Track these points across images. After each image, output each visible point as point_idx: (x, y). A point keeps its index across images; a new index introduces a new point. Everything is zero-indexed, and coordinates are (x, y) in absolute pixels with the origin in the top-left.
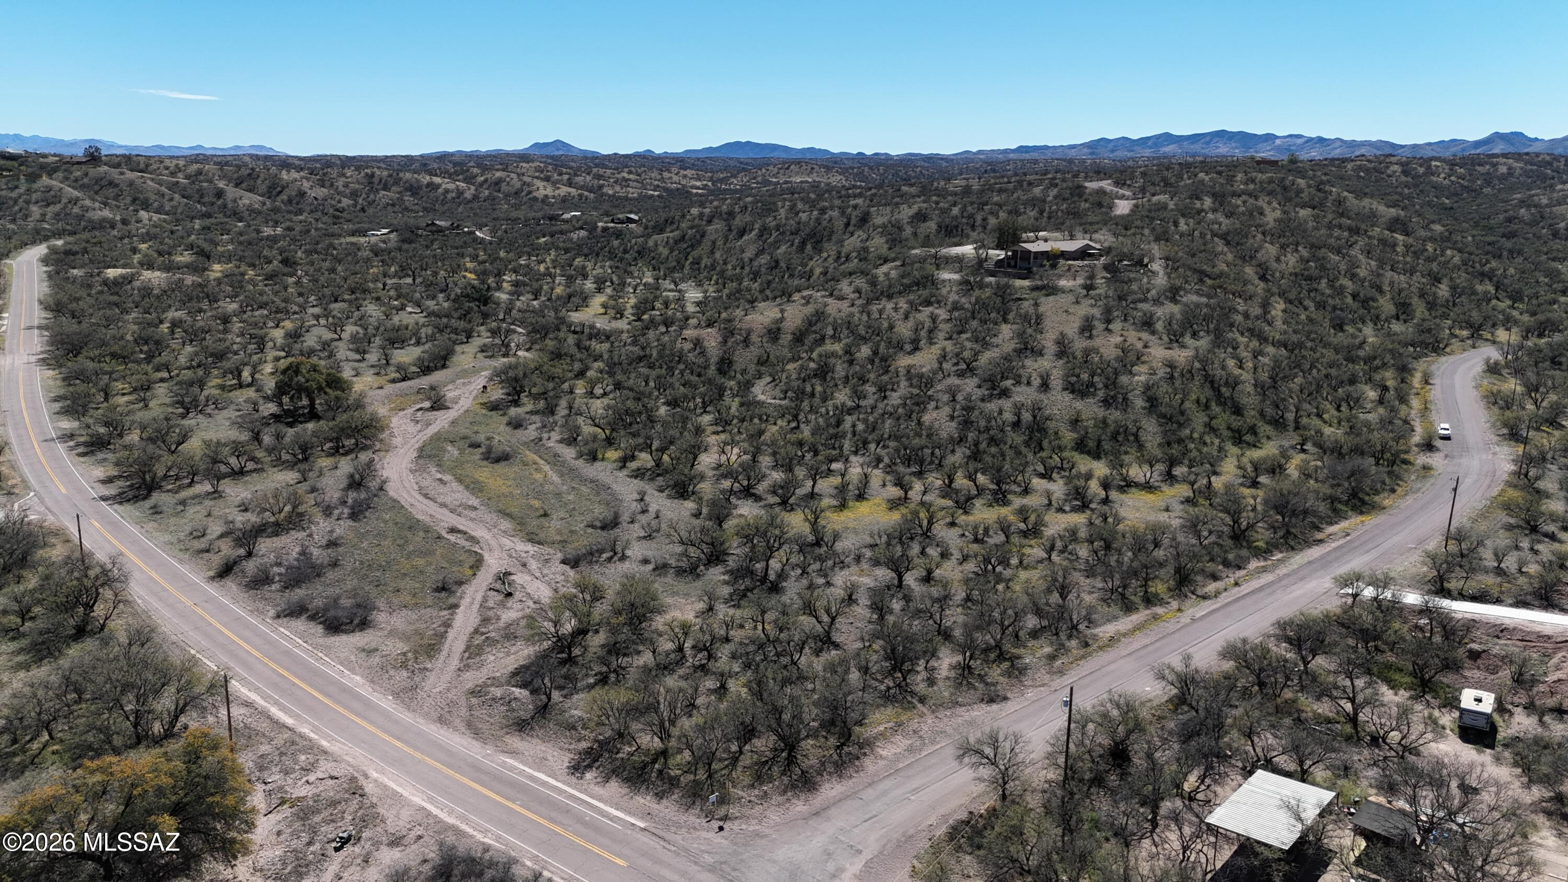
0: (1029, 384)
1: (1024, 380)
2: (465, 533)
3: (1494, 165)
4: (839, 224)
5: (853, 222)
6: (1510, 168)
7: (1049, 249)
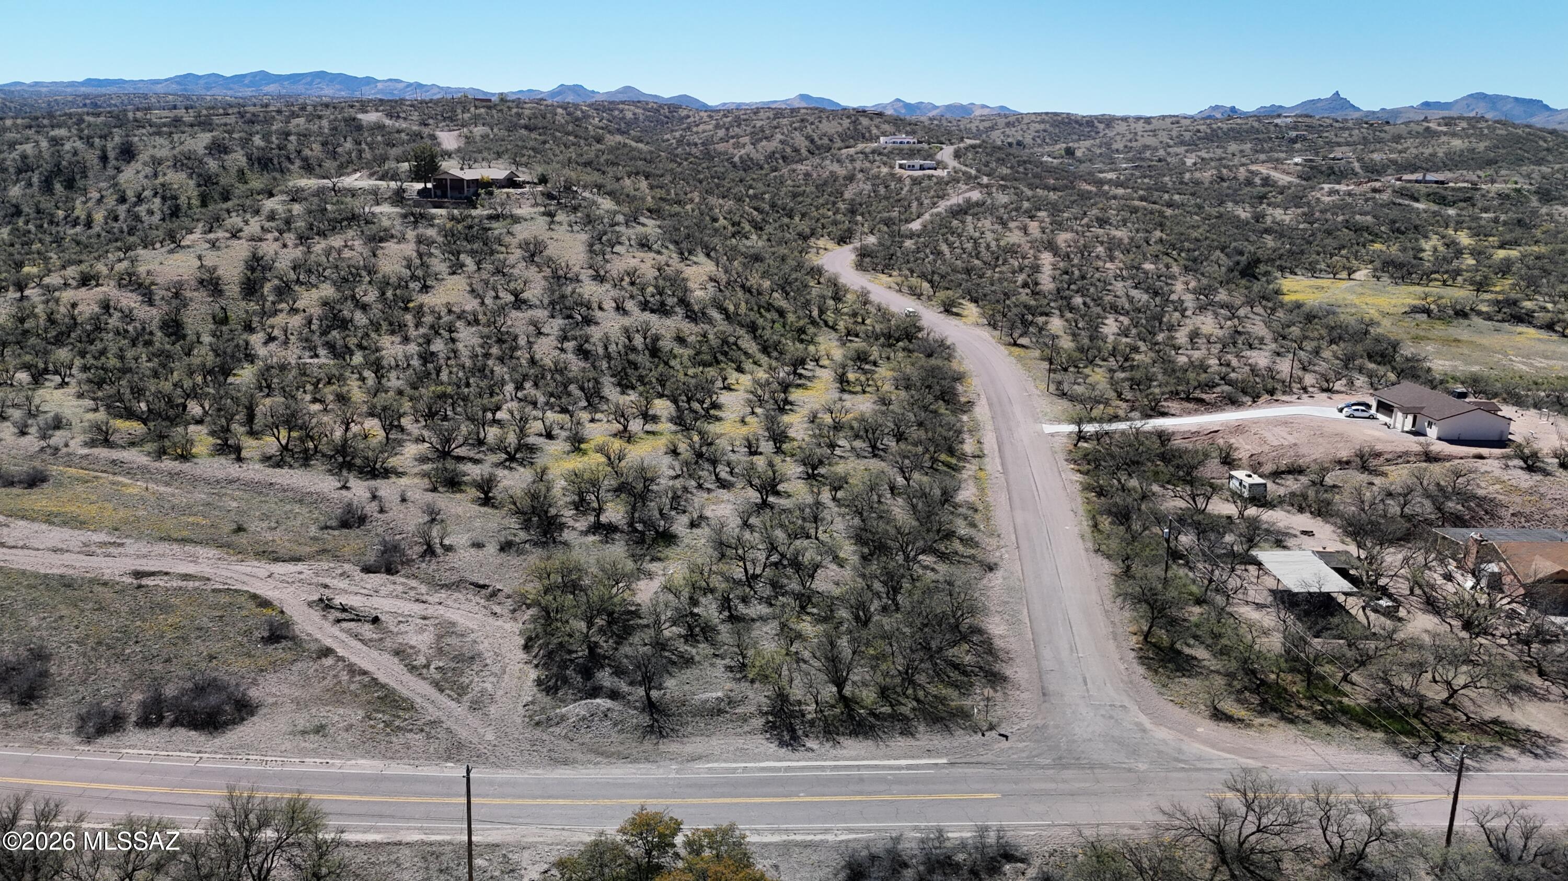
0: (601, 308)
1: (595, 306)
2: (166, 574)
3: (622, 111)
4: (92, 158)
5: (111, 155)
6: (634, 114)
7: (479, 177)
